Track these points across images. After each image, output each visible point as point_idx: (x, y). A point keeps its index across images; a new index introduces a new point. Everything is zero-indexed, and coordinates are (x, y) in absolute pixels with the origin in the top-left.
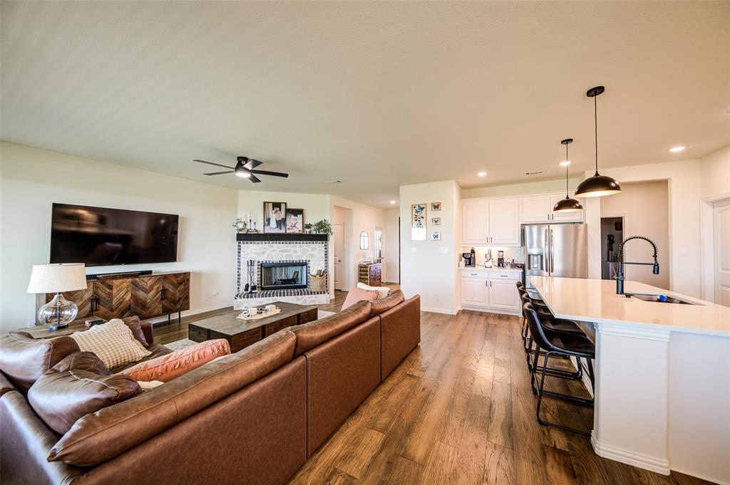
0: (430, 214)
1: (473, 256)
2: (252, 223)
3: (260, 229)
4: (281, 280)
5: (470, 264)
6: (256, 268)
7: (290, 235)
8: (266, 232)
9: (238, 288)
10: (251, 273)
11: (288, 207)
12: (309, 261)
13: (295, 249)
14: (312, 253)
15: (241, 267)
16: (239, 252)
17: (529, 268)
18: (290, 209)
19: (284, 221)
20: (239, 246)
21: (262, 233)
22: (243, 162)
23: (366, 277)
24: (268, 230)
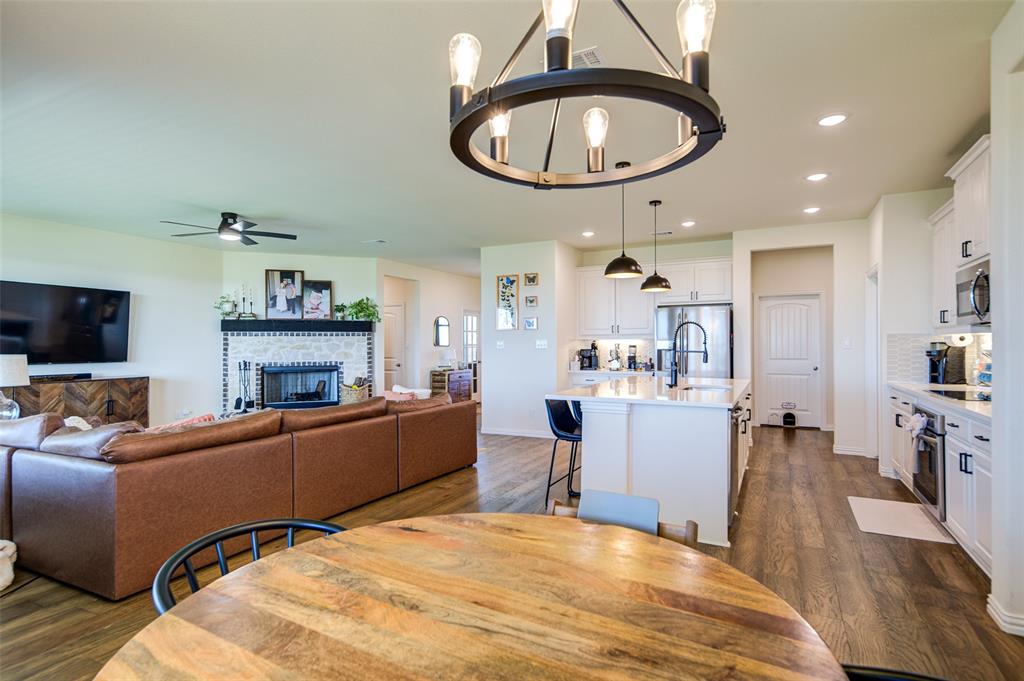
0: (524, 291)
1: (594, 353)
2: (247, 304)
3: (260, 312)
4: (296, 394)
5: (590, 366)
6: (253, 375)
7: (309, 321)
8: (269, 317)
9: (225, 406)
10: (245, 382)
11: (307, 278)
12: (341, 363)
13: (318, 344)
14: (347, 351)
15: (229, 372)
16: (225, 350)
18: (309, 282)
19: (300, 299)
20: (226, 339)
21: (264, 318)
22: (230, 221)
23: (442, 391)
24: (273, 315)
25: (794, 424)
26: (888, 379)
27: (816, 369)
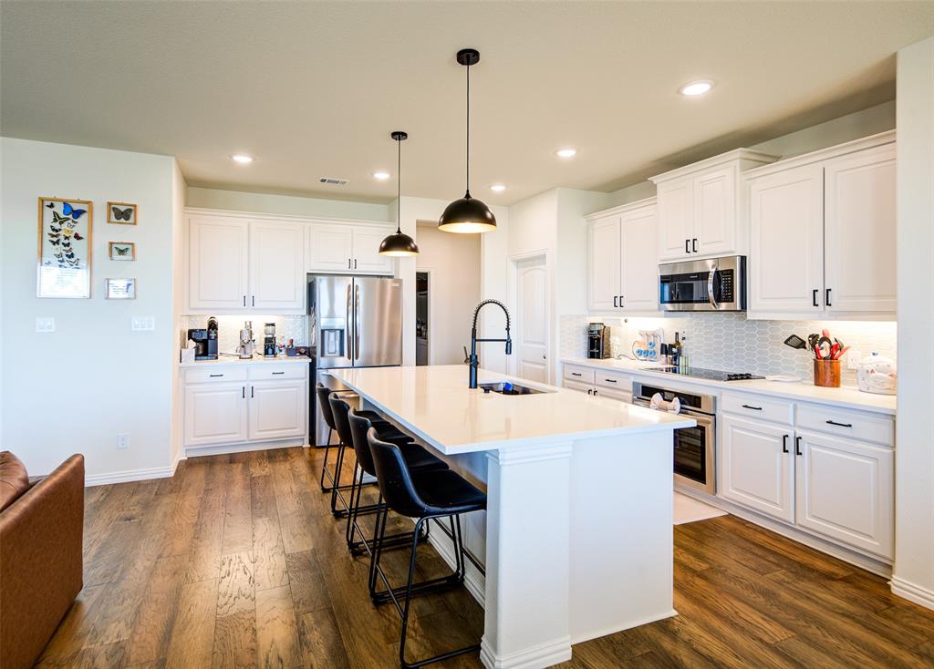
1: (213, 335)
5: (205, 353)
17: (323, 355)
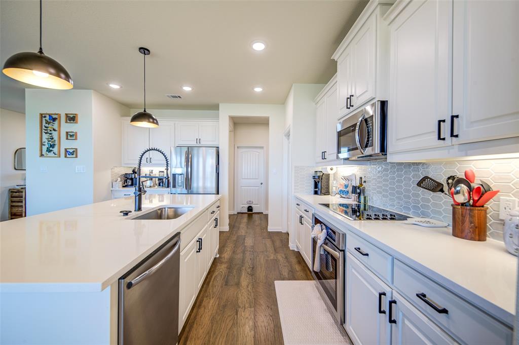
0: (65, 127)
25: (252, 211)
26: (295, 192)
27: (262, 184)
